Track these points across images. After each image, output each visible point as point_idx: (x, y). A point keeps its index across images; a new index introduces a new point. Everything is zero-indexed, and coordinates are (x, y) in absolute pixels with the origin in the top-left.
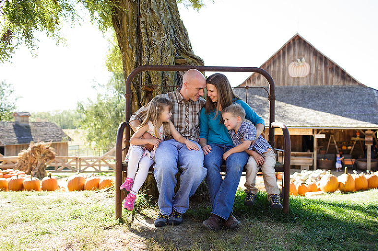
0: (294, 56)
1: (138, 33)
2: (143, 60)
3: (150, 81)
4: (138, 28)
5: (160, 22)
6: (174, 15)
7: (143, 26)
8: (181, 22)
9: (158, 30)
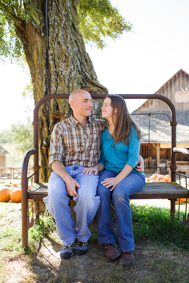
0: (179, 86)
1: (47, 65)
2: (52, 89)
3: (57, 108)
4: (47, 60)
5: (67, 54)
6: (80, 48)
7: (51, 58)
8: (86, 54)
9: (65, 61)
